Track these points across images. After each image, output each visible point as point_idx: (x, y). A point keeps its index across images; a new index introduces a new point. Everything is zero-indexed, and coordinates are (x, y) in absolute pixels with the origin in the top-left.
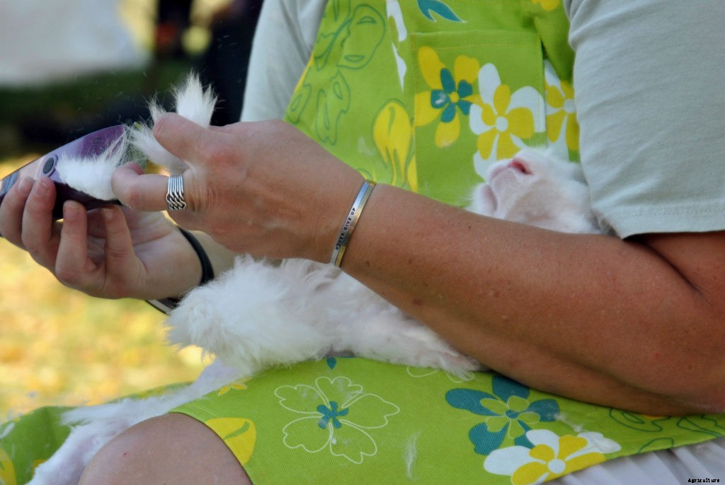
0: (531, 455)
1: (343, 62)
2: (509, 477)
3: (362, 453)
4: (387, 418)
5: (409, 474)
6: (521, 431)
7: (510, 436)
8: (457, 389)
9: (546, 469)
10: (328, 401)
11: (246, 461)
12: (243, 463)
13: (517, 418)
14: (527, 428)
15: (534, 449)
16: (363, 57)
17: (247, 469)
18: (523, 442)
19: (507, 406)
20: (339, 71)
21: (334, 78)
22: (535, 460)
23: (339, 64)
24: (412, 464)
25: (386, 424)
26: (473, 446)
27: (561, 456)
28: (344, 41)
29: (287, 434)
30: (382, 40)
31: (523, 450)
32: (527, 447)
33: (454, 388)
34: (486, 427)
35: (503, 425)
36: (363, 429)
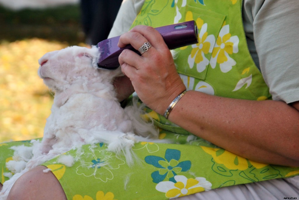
0: (175, 185)
1: (150, 12)
2: (165, 193)
3: (107, 178)
4: (120, 165)
5: (125, 188)
6: (172, 175)
7: (168, 177)
8: (150, 156)
9: (180, 192)
10: (97, 158)
11: (60, 178)
12: (58, 179)
13: (172, 170)
14: (175, 174)
15: (177, 183)
16: (158, 11)
17: (60, 181)
18: (172, 180)
19: (169, 164)
20: (148, 16)
21: (146, 18)
22: (176, 188)
23: (149, 13)
24: (127, 184)
25: (118, 168)
26: (152, 179)
27: (187, 187)
28: (152, 4)
29: (78, 170)
30: (167, 5)
31: (172, 183)
32: (174, 182)
33: (149, 155)
34: (159, 172)
35: (165, 173)
36: (109, 169)
